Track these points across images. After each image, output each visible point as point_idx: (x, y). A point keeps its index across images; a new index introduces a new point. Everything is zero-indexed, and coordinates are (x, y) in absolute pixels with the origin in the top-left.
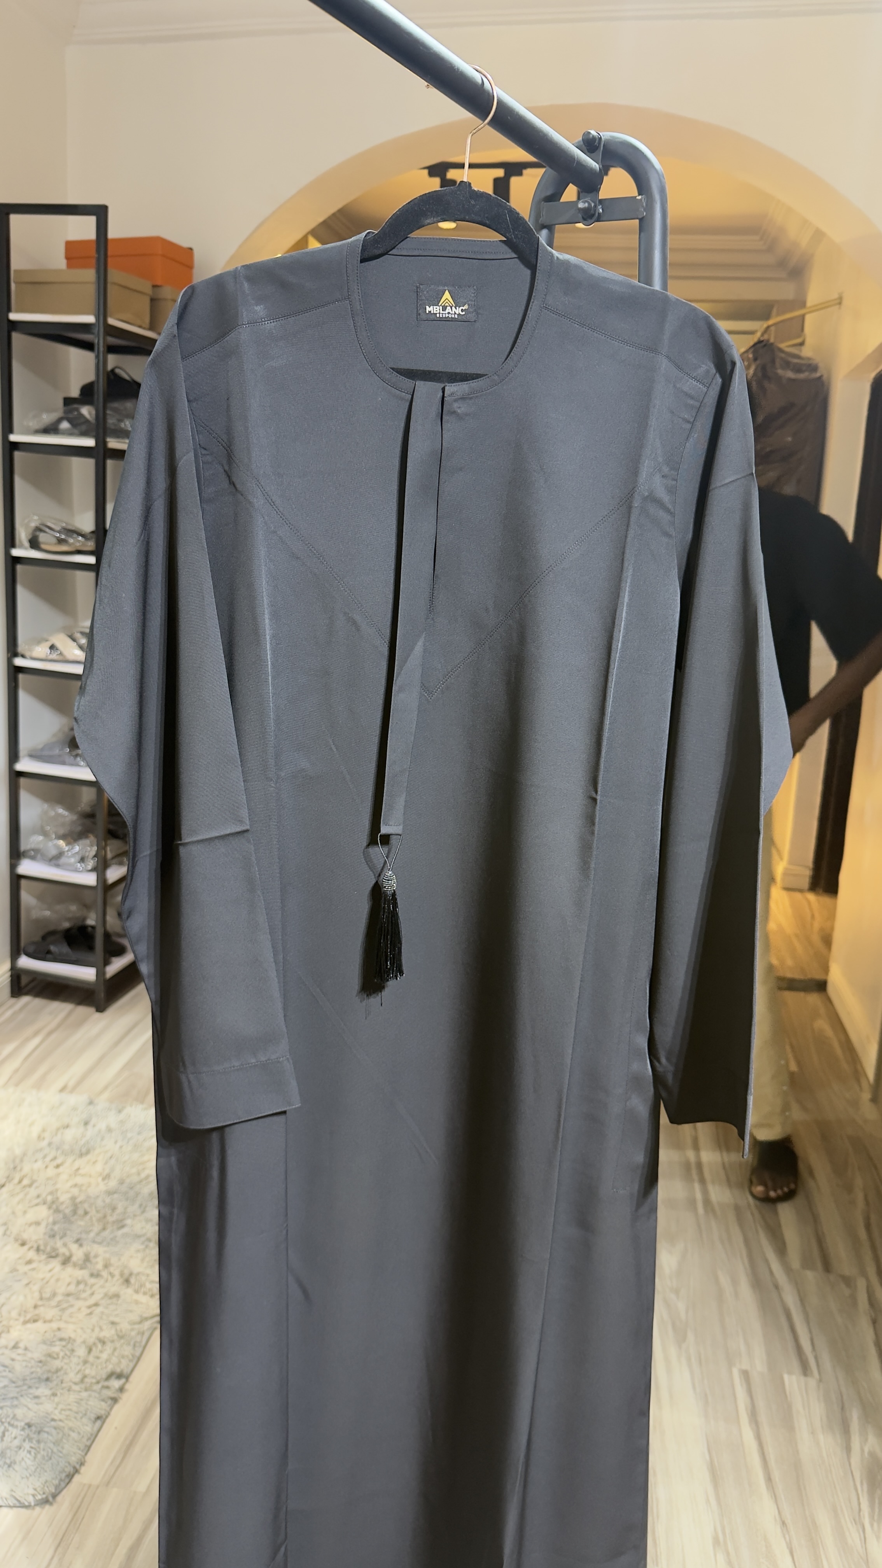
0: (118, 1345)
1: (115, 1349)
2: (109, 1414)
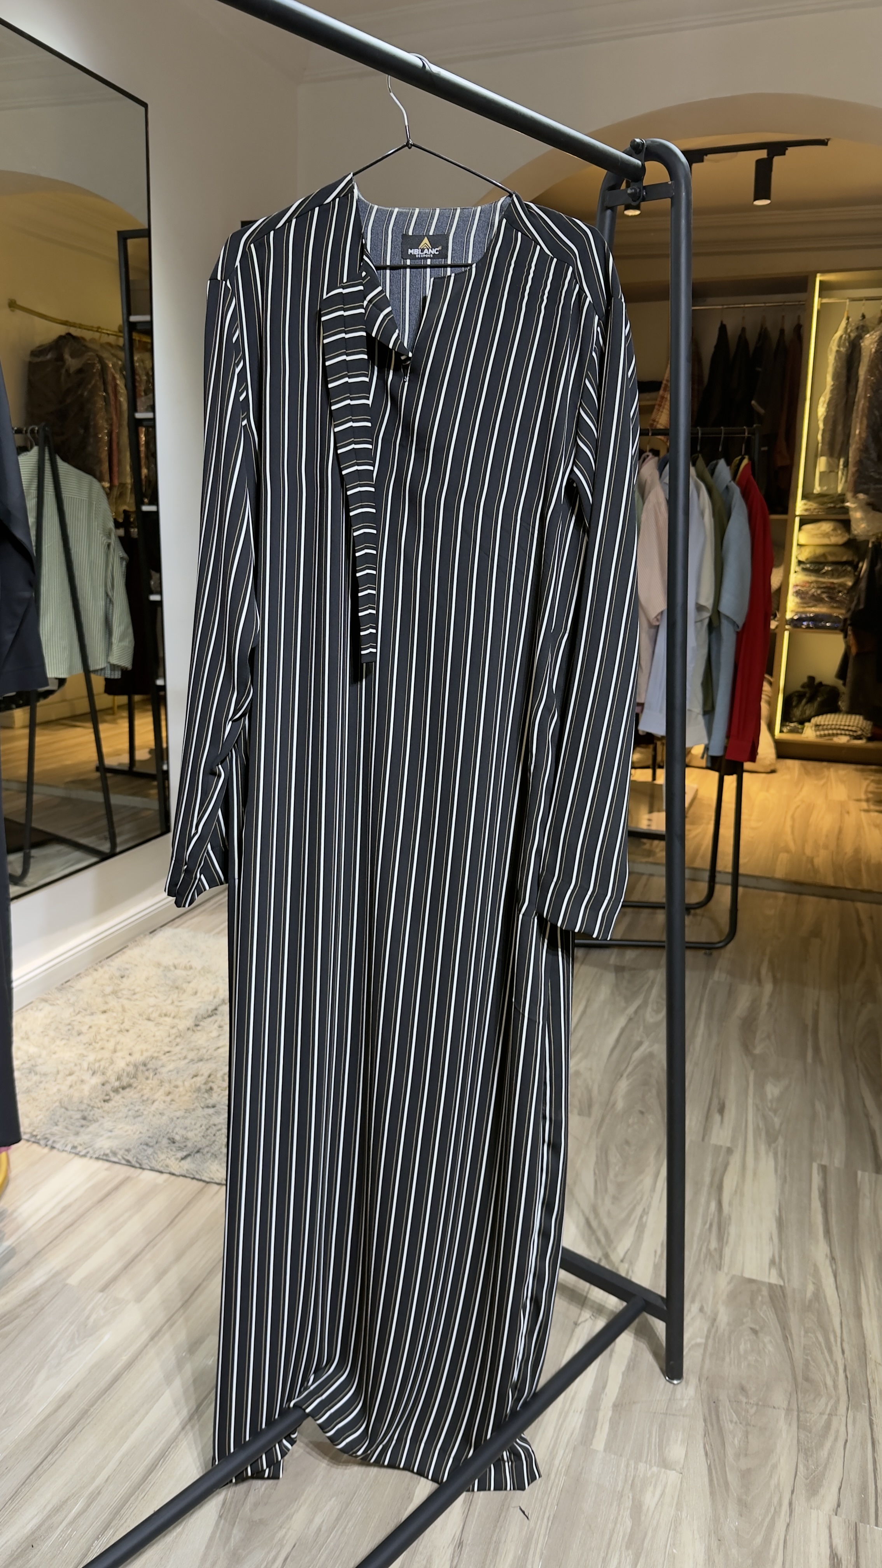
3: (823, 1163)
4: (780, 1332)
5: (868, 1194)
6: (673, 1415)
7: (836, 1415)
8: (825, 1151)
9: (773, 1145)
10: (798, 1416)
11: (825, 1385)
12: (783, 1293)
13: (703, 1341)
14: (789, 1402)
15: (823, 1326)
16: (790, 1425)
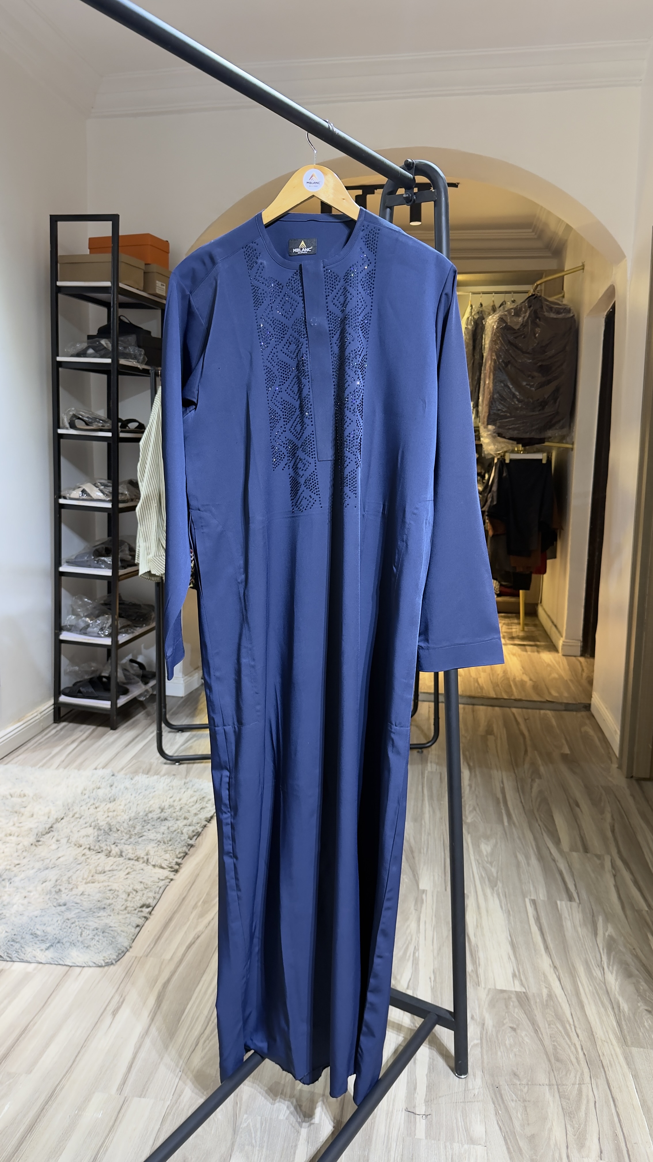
0: (145, 892)
1: (143, 894)
2: (144, 925)
3: (532, 898)
4: (531, 1027)
5: (567, 916)
6: (470, 1102)
7: (584, 1084)
8: (532, 888)
9: (495, 889)
10: (558, 1088)
11: (571, 1062)
12: (527, 998)
13: (479, 1041)
14: (549, 1080)
15: (559, 1017)
16: (554, 1096)
